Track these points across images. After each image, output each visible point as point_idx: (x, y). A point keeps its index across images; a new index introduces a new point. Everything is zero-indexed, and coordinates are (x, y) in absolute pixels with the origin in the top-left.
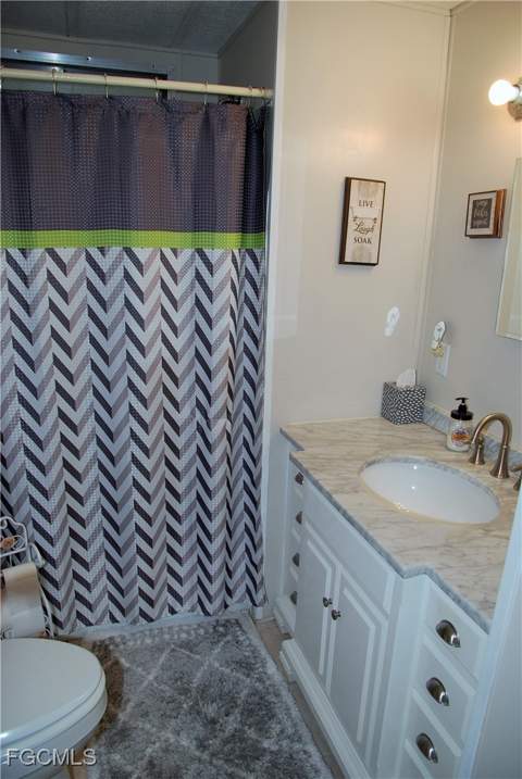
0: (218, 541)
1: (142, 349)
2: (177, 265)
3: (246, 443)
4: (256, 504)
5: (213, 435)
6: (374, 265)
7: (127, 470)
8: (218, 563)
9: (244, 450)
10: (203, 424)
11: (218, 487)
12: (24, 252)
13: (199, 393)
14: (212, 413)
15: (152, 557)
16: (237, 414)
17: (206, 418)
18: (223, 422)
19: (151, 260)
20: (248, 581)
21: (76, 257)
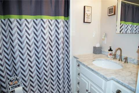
0: (62, 81)
1: (45, 40)
2: (52, 23)
3: (66, 60)
4: (69, 72)
5: (60, 58)
6: (90, 23)
7: (42, 66)
8: (62, 85)
9: (66, 61)
10: (58, 56)
11: (61, 69)
12: (20, 20)
13: (57, 49)
14: (59, 53)
15: (48, 85)
16: (64, 54)
17: (58, 54)
18: (62, 55)
19: (46, 22)
20: (68, 89)
21: (31, 21)
